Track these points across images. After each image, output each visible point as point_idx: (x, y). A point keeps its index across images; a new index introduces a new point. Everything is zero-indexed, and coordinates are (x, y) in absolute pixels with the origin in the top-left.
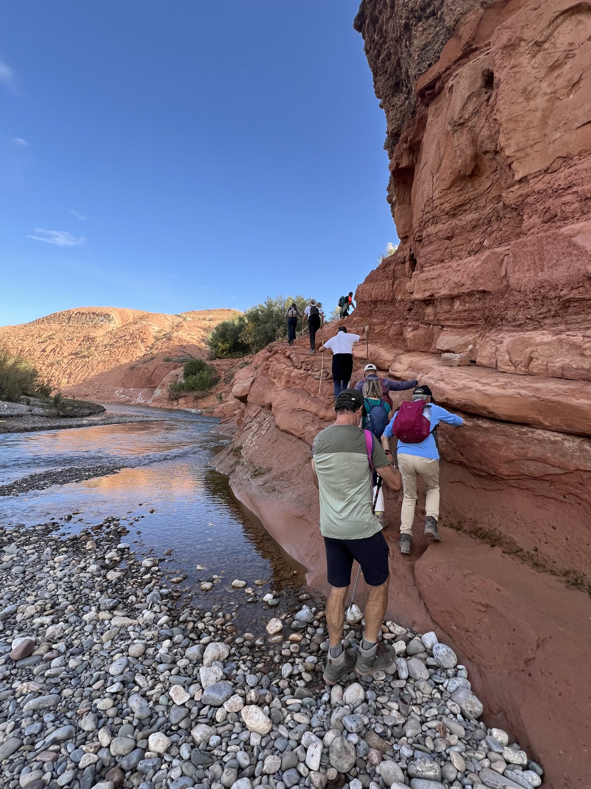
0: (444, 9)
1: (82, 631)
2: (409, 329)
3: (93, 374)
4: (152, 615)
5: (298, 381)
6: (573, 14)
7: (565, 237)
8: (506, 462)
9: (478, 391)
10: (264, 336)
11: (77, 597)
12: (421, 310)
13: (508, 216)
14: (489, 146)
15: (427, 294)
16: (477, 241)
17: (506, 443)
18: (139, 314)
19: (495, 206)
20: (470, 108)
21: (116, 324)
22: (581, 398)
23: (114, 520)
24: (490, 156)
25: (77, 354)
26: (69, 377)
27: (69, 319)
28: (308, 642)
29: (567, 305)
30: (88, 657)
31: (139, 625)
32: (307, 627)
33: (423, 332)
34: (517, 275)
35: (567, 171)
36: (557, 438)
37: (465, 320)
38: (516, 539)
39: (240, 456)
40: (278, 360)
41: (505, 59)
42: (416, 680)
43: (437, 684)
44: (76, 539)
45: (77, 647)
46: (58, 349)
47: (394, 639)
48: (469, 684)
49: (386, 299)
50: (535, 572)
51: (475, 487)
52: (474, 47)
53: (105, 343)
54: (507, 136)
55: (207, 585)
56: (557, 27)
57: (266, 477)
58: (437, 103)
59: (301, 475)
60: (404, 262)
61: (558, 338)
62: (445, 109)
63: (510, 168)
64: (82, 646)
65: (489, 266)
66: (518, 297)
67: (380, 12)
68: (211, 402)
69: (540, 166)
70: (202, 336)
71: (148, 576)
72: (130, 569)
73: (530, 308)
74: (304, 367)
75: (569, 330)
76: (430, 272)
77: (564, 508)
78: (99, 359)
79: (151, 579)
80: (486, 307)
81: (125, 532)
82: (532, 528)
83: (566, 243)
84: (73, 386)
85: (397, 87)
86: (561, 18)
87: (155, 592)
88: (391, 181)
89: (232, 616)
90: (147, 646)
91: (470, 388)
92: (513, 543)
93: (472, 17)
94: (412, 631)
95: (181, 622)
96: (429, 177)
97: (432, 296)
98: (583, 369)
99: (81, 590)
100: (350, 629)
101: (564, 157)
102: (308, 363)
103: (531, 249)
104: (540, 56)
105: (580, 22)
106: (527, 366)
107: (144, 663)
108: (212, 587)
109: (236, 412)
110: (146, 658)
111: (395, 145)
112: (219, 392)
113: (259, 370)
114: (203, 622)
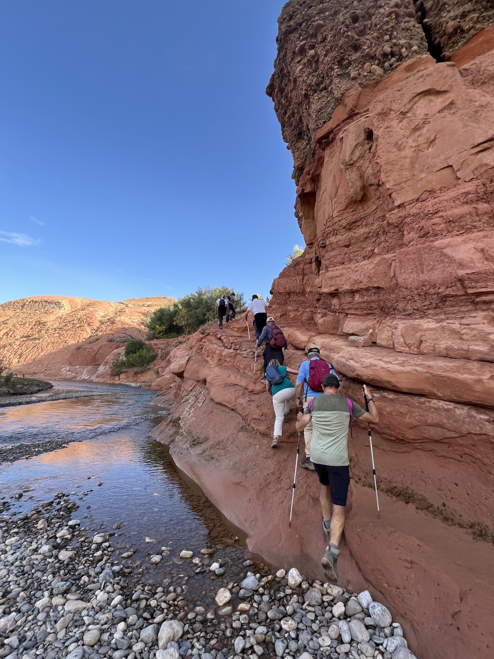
0: (333, 86)
1: (35, 621)
2: (319, 316)
3: (43, 354)
4: (106, 596)
5: (228, 359)
6: (425, 95)
7: (438, 249)
8: (411, 428)
9: (382, 368)
10: (195, 319)
11: (29, 581)
12: (328, 301)
13: (393, 231)
14: (374, 181)
15: (333, 289)
16: (369, 249)
17: (409, 411)
18: (87, 301)
19: (381, 223)
20: (357, 153)
21: (66, 310)
22: (465, 373)
23: (64, 495)
24: (374, 187)
25: (29, 336)
26: (20, 357)
27: (23, 307)
28: (256, 610)
29: (444, 299)
30: (42, 650)
31: (93, 608)
32: (253, 595)
33: (331, 319)
34: (404, 276)
35: (433, 201)
36: (449, 407)
37: (365, 309)
38: (426, 496)
39: (179, 427)
40: (210, 341)
41: (381, 122)
42: (358, 643)
43: (377, 645)
44: (27, 518)
45: (30, 640)
46: (11, 333)
47: (332, 601)
48: (406, 642)
49: (298, 291)
50: (446, 526)
51: (387, 450)
52: (356, 112)
53: (55, 327)
54: (387, 175)
55: (156, 558)
56: (416, 103)
57: (204, 446)
58: (331, 148)
59: (235, 444)
60: (311, 263)
61: (441, 325)
62: (338, 153)
63: (391, 197)
64: (36, 638)
65: (381, 268)
66: (406, 293)
67: (286, 85)
68: (148, 376)
69: (412, 196)
70: (142, 320)
71: (99, 553)
72: (82, 547)
73: (415, 301)
74: (233, 347)
75: (448, 319)
76: (334, 272)
77: (462, 466)
78: (49, 341)
79: (102, 556)
80: (381, 300)
81: (75, 507)
82: (439, 486)
83: (439, 253)
84: (23, 365)
85: (300, 136)
86: (418, 97)
87: (107, 570)
88: (297, 202)
89: (182, 589)
90: (102, 632)
91: (376, 365)
92: (424, 500)
93: (353, 92)
94: (348, 591)
95: (134, 601)
96: (329, 201)
97: (337, 290)
98: (462, 349)
99: (33, 574)
100: (293, 594)
101: (430, 191)
102: (237, 344)
103: (413, 257)
104: (405, 121)
105: (431, 101)
106: (419, 347)
107: (100, 651)
108: (162, 560)
109: (172, 385)
110: (101, 646)
111: (300, 176)
112: (156, 368)
113: (194, 350)
114: (155, 599)
